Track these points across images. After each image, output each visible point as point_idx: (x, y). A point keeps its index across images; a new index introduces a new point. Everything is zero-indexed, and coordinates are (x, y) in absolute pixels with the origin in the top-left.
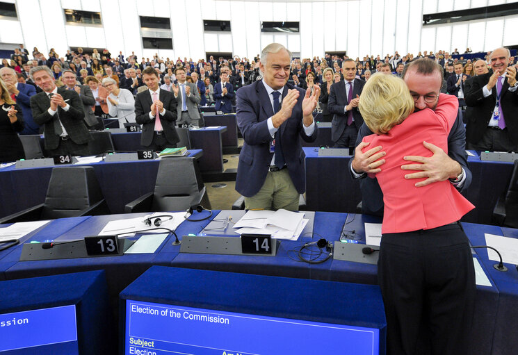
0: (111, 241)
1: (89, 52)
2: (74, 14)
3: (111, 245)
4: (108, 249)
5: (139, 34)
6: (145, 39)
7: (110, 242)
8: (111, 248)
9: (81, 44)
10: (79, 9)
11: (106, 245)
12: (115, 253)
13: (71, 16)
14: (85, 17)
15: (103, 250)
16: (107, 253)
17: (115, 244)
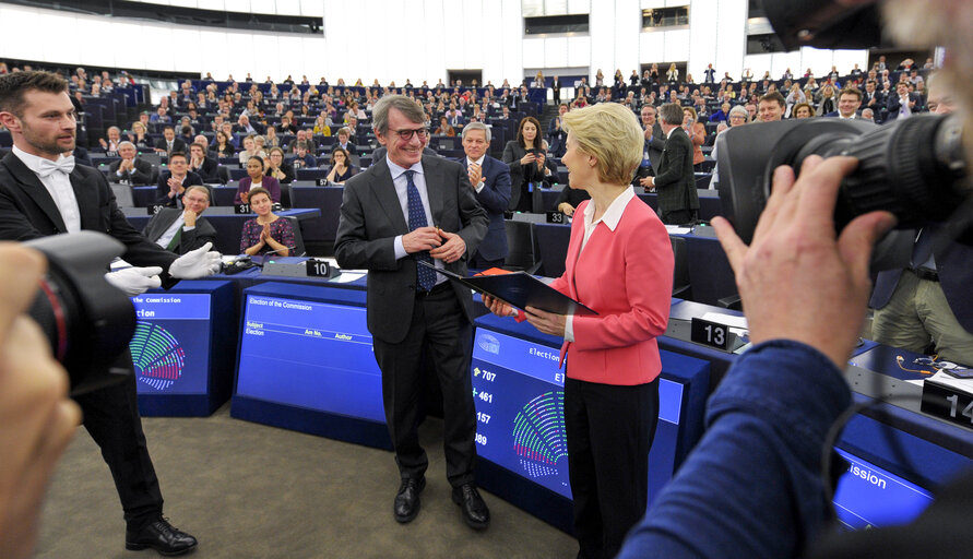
0: (722, 331)
1: (664, 68)
2: (654, 16)
3: (720, 336)
4: (716, 339)
5: (743, 30)
6: (750, 38)
7: (719, 332)
8: (719, 339)
9: (655, 58)
10: (660, 5)
11: (714, 335)
12: (724, 347)
13: (649, 17)
14: (666, 16)
15: (709, 340)
16: (713, 344)
17: (724, 336)
